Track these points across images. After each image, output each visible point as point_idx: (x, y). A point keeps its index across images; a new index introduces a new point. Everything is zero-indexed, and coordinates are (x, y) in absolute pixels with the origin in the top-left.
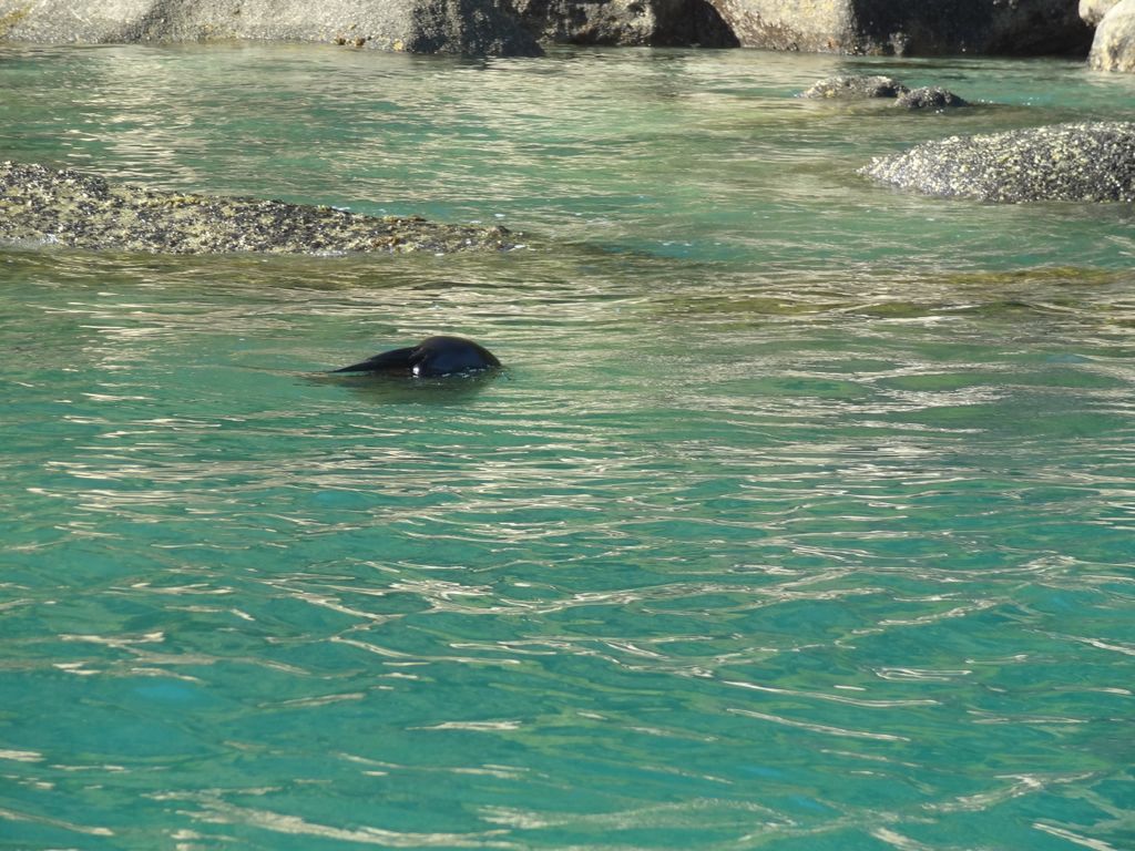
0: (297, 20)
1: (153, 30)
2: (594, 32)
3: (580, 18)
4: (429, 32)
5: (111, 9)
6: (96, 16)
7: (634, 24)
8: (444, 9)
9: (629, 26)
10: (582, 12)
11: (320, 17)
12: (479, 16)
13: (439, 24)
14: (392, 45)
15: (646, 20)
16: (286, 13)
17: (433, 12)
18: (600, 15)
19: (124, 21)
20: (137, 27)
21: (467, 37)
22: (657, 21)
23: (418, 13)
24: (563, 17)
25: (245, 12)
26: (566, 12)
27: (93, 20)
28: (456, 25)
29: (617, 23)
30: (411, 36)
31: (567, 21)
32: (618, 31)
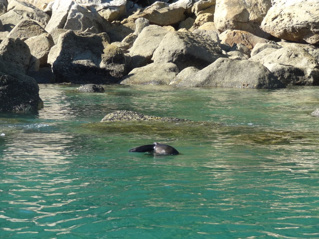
0: (235, 80)
1: (206, 83)
2: (301, 82)
3: (298, 79)
4: (261, 83)
5: (198, 79)
6: (195, 80)
7: (309, 80)
8: (265, 78)
9: (308, 81)
10: (298, 78)
11: (240, 80)
12: (272, 79)
13: (264, 81)
14: (254, 85)
15: (312, 80)
16: (233, 79)
17: (262, 78)
18: (302, 79)
19: (201, 81)
20: (203, 82)
21: (269, 83)
22: (314, 80)
23: (259, 79)
24: (295, 79)
25: (225, 79)
26: (295, 78)
27: (194, 81)
28: (267, 81)
29: (306, 80)
30: (258, 84)
31: (295, 80)
32: (306, 82)
